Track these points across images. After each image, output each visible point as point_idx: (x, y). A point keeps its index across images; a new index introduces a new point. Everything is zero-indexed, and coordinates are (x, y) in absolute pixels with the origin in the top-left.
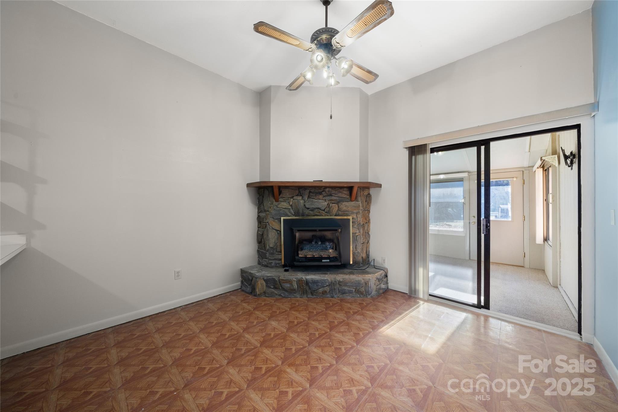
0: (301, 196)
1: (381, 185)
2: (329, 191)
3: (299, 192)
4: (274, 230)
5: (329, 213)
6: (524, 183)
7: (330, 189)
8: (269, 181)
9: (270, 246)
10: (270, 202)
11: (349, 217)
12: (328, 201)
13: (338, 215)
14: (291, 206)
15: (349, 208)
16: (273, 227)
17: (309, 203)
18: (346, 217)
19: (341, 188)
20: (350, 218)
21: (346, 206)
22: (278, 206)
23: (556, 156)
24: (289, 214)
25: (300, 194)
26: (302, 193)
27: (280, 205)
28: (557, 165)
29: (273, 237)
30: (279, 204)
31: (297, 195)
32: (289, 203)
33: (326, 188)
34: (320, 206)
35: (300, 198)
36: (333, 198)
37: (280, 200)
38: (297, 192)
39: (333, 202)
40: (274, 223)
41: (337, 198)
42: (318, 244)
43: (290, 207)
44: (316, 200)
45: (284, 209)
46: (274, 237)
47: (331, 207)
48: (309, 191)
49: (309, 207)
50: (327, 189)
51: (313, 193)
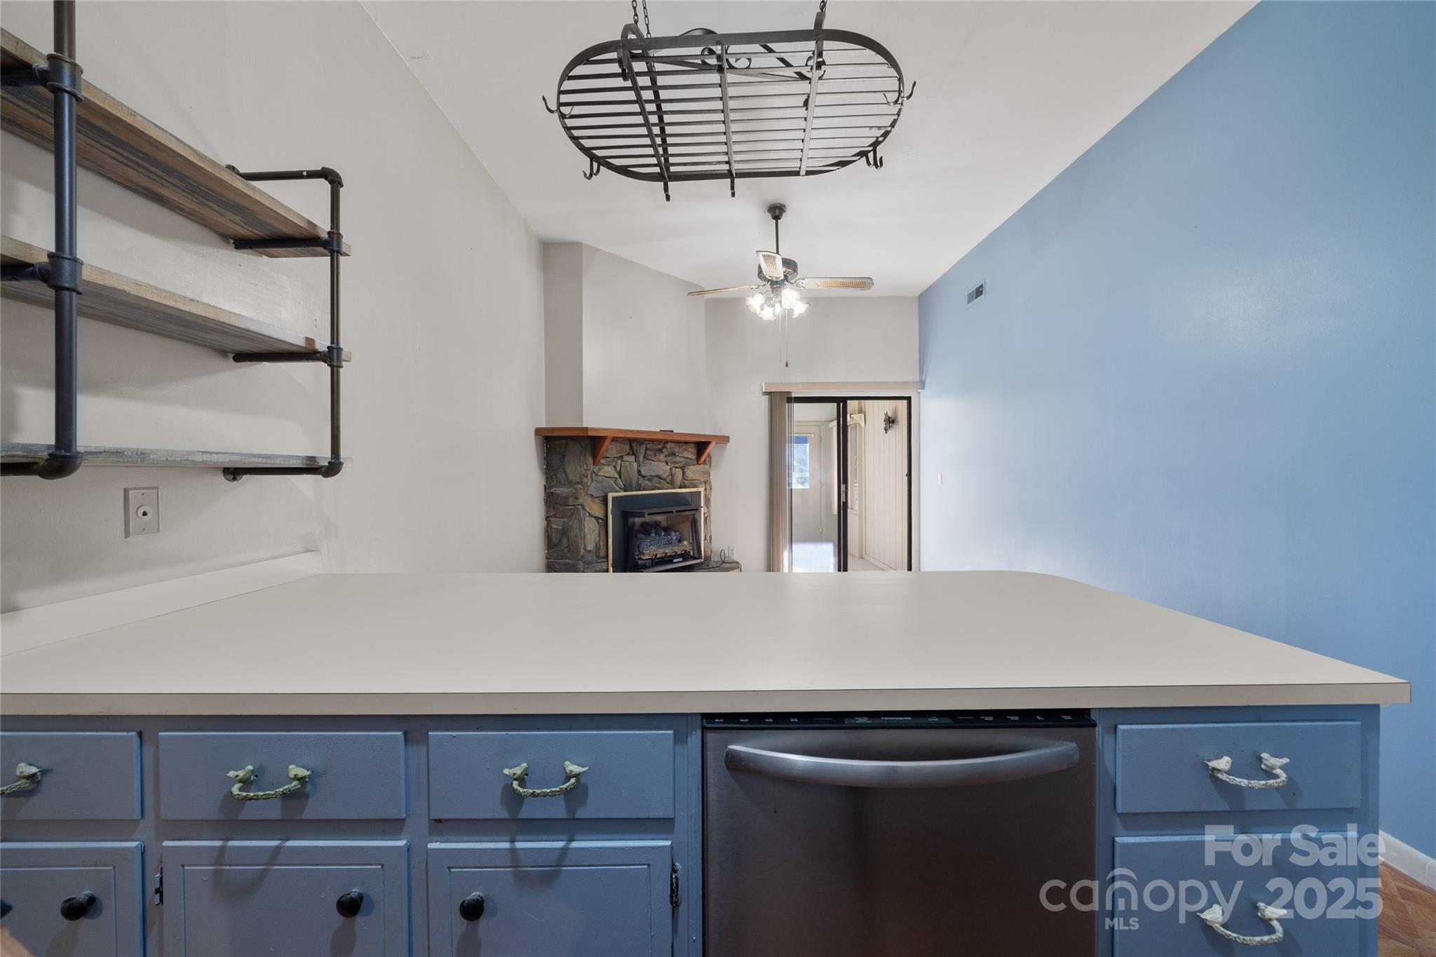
0: (634, 454)
1: (728, 437)
2: (671, 448)
3: (631, 448)
4: (593, 519)
5: (672, 484)
6: (821, 441)
7: (673, 445)
8: (581, 426)
9: (588, 549)
10: (585, 467)
11: (699, 489)
12: (671, 463)
13: (685, 487)
14: (619, 473)
15: (697, 475)
16: (592, 512)
17: (646, 468)
18: (695, 490)
19: (686, 443)
20: (702, 489)
21: (693, 472)
22: (599, 474)
23: (863, 415)
24: (618, 489)
25: (633, 453)
26: (636, 451)
27: (603, 470)
28: (863, 425)
29: (592, 531)
30: (600, 469)
31: (628, 454)
32: (615, 467)
33: (667, 442)
34: (660, 473)
35: (632, 458)
36: (678, 459)
37: (601, 461)
38: (628, 448)
39: (677, 465)
40: (593, 505)
41: (683, 459)
42: (660, 535)
43: (617, 476)
44: (656, 463)
45: (608, 480)
46: (594, 531)
47: (675, 473)
48: (645, 446)
49: (646, 475)
50: (669, 445)
51: (651, 450)
